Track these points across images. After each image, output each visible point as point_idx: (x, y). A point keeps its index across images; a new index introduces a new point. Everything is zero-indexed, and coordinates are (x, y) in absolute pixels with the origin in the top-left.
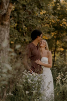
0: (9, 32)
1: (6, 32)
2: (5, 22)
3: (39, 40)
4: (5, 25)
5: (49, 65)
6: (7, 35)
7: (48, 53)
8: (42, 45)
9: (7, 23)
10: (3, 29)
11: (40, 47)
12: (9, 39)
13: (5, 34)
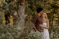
0: (25, 9)
1: (23, 9)
2: (22, 3)
3: (41, 13)
4: (23, 5)
5: (47, 27)
6: (24, 10)
7: (47, 20)
8: (43, 16)
9: (23, 4)
10: (21, 7)
11: (42, 17)
12: (24, 13)
13: (22, 10)
